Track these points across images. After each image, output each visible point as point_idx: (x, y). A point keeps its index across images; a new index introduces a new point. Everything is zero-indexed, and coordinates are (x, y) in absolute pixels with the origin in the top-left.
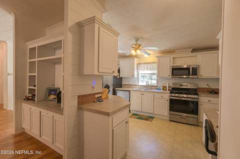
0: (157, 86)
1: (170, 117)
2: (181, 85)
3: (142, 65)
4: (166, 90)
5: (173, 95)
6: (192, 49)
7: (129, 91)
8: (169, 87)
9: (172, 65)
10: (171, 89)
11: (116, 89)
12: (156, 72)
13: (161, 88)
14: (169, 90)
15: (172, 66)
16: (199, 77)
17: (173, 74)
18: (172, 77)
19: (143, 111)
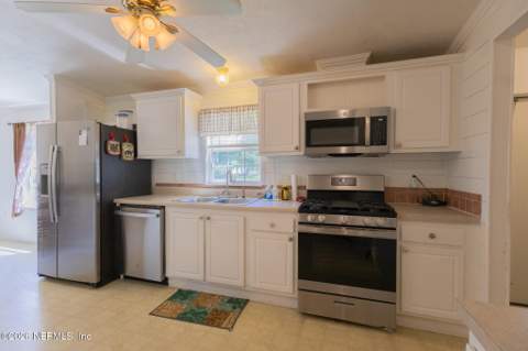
0: (263, 187)
1: (301, 301)
2: (334, 182)
3: (214, 117)
4: (289, 199)
5: (310, 218)
6: (368, 55)
7: (163, 207)
8: (299, 188)
9: (305, 109)
10: (304, 194)
11: (119, 201)
12: (254, 138)
13: (275, 192)
14: (299, 199)
15: (306, 114)
16: (393, 151)
17: (308, 144)
18: (306, 154)
19: (209, 279)
